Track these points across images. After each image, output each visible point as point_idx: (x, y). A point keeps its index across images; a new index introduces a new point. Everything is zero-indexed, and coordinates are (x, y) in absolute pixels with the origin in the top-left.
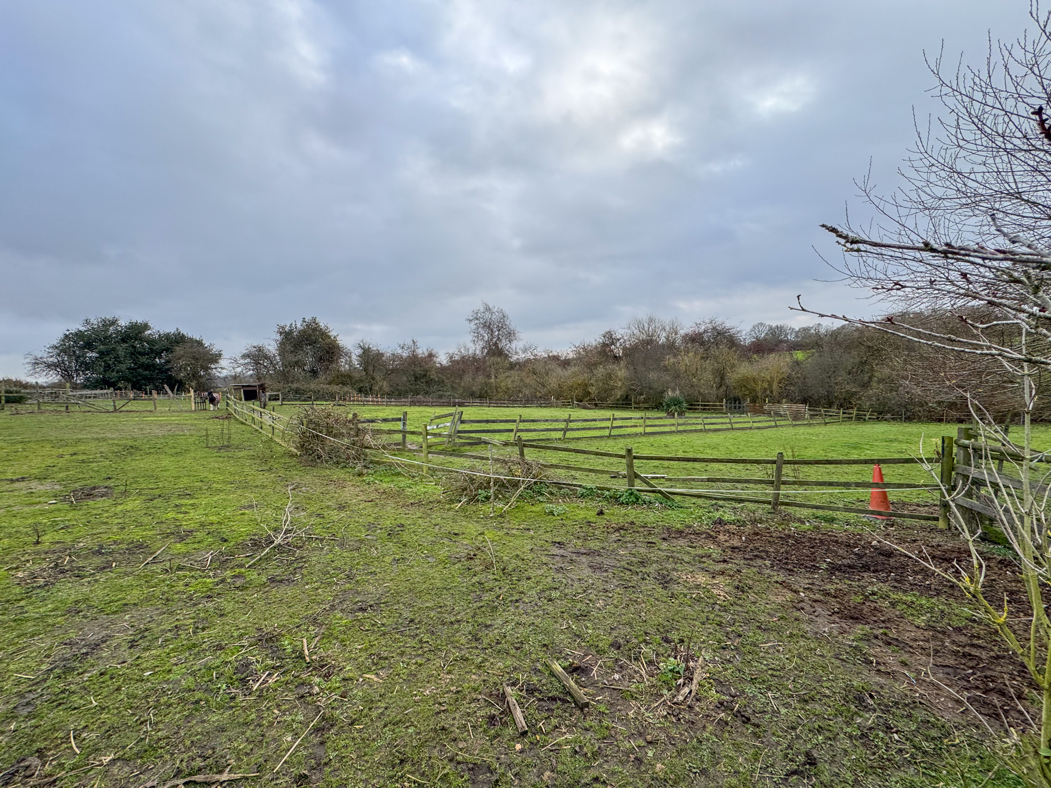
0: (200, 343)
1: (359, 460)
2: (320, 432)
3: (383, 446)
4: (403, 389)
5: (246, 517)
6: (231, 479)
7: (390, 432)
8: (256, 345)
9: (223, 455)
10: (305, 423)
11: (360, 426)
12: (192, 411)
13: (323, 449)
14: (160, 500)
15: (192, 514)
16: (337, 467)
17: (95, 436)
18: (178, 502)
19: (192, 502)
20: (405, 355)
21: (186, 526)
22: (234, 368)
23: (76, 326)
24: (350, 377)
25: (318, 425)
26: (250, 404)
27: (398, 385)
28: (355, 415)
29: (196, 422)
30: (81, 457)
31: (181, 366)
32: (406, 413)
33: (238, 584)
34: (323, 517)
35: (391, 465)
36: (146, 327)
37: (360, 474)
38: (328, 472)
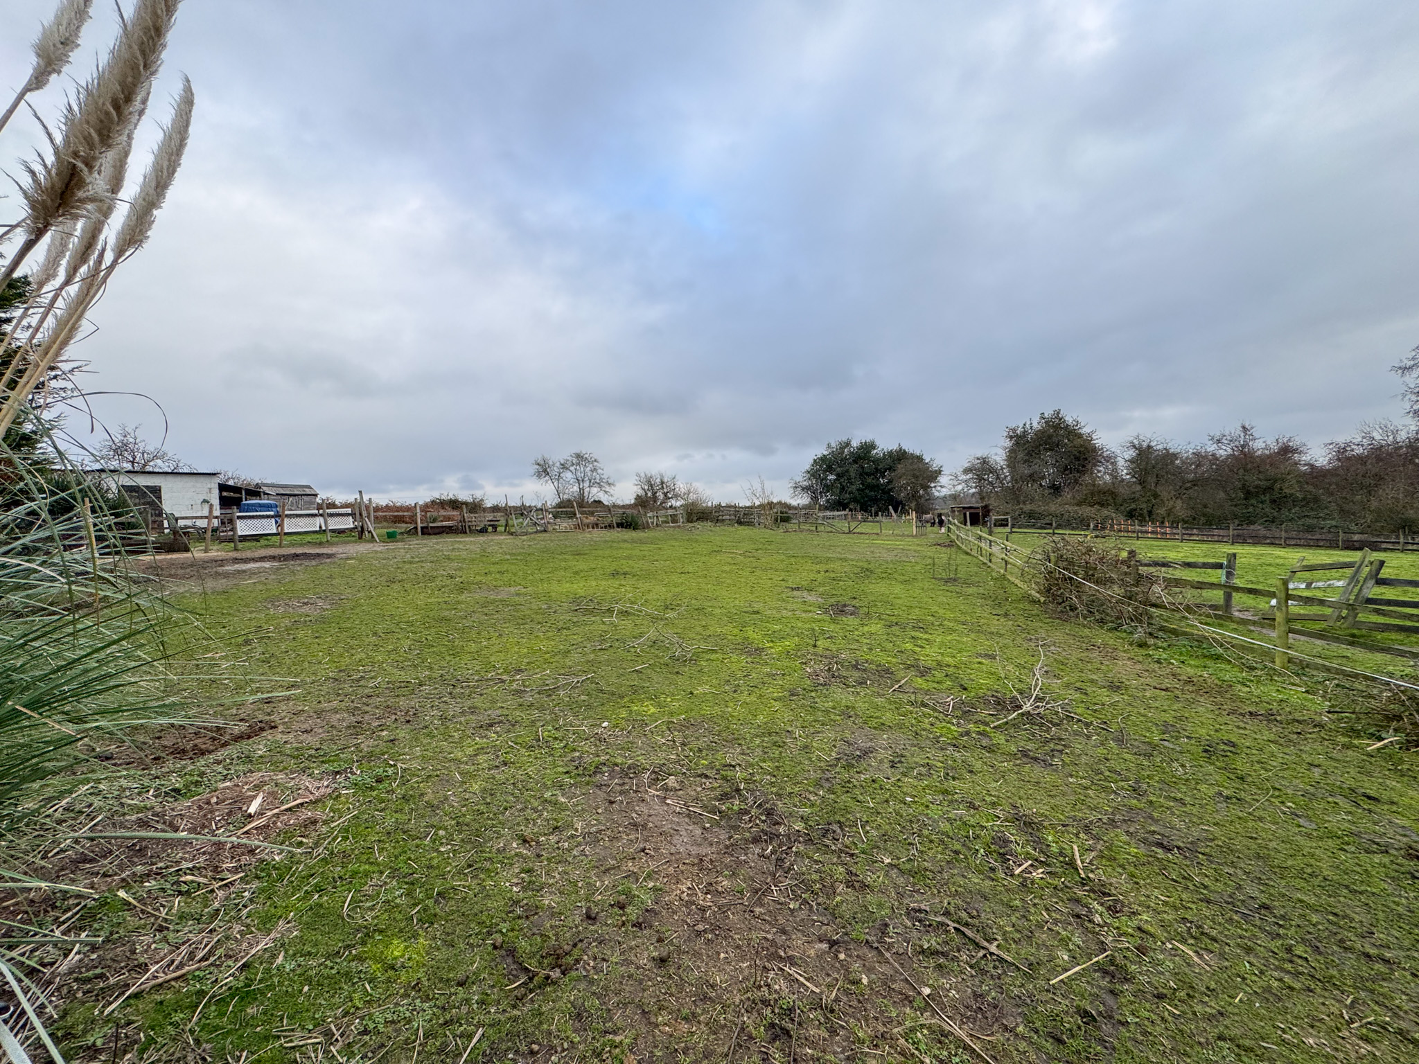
0: (920, 459)
1: (1140, 621)
2: (1075, 574)
3: (1188, 606)
4: (1219, 513)
5: (984, 667)
6: (962, 619)
7: (1200, 586)
8: (979, 456)
9: (950, 589)
10: (1053, 559)
11: (1143, 570)
12: (912, 536)
13: (1079, 597)
14: (897, 628)
15: (928, 650)
16: (1102, 628)
17: (839, 555)
18: (913, 634)
19: (926, 636)
20: (1222, 453)
21: (925, 662)
22: (954, 486)
23: (821, 451)
24: (1113, 494)
25: (1072, 563)
26: (978, 531)
27: (1205, 506)
28: (1132, 553)
29: (919, 548)
30: (832, 575)
31: (902, 485)
32: (1234, 555)
33: (984, 743)
34: (1086, 694)
35: (1201, 640)
36: (872, 446)
37: (1142, 645)
38: (1087, 631)
